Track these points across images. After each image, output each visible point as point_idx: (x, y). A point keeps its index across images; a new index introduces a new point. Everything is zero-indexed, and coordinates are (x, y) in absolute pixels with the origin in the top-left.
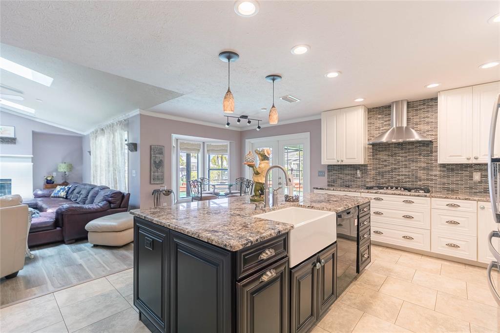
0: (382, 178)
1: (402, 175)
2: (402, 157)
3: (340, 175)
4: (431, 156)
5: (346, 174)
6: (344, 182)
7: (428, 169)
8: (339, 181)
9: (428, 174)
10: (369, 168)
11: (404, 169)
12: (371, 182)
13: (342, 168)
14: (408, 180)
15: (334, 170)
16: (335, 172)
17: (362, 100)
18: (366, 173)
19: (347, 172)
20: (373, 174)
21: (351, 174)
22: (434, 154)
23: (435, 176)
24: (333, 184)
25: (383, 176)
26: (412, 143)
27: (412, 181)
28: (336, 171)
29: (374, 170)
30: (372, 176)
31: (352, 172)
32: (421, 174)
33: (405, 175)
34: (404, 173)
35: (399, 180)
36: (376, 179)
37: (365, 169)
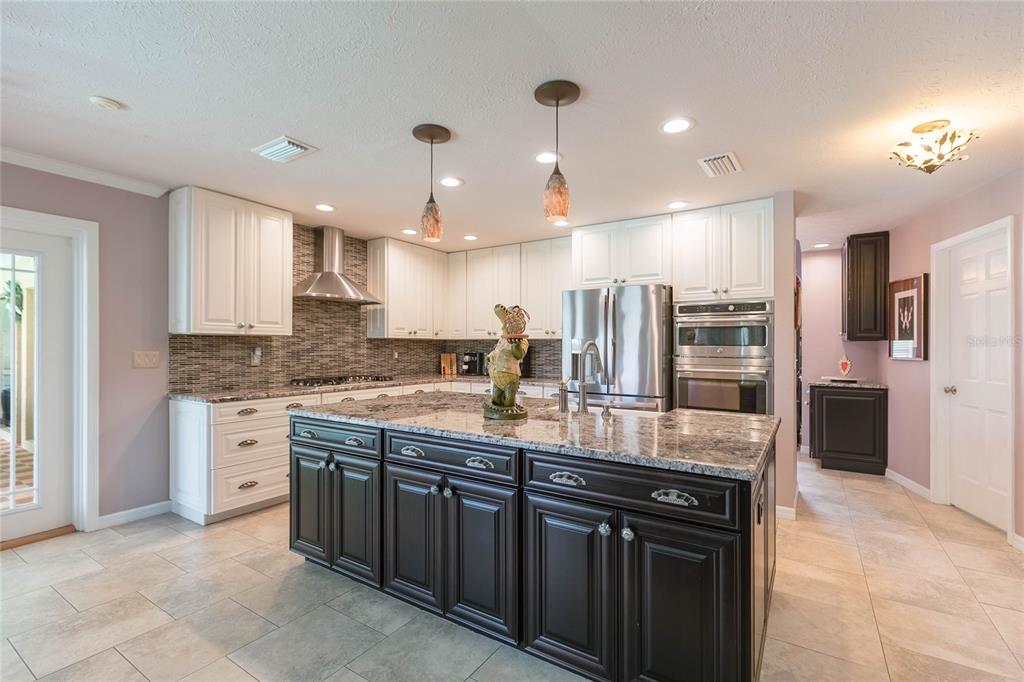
0: (298, 364)
1: (327, 356)
2: (326, 324)
3: (207, 361)
4: (359, 326)
5: (224, 359)
6: (218, 379)
7: (356, 346)
8: (206, 378)
9: (356, 354)
10: (274, 344)
11: (328, 346)
12: (278, 372)
13: (212, 343)
14: (333, 364)
15: (190, 349)
16: (193, 354)
17: (330, 209)
18: (270, 353)
19: (228, 353)
20: (283, 357)
21: (237, 357)
22: (362, 323)
23: (363, 356)
24: (187, 387)
25: (299, 359)
26: (339, 303)
27: (339, 366)
28: (197, 350)
29: (283, 347)
30: (280, 360)
31: (240, 353)
32: (349, 354)
33: (330, 356)
34: (329, 353)
35: (322, 364)
36: (288, 366)
37: (266, 346)
